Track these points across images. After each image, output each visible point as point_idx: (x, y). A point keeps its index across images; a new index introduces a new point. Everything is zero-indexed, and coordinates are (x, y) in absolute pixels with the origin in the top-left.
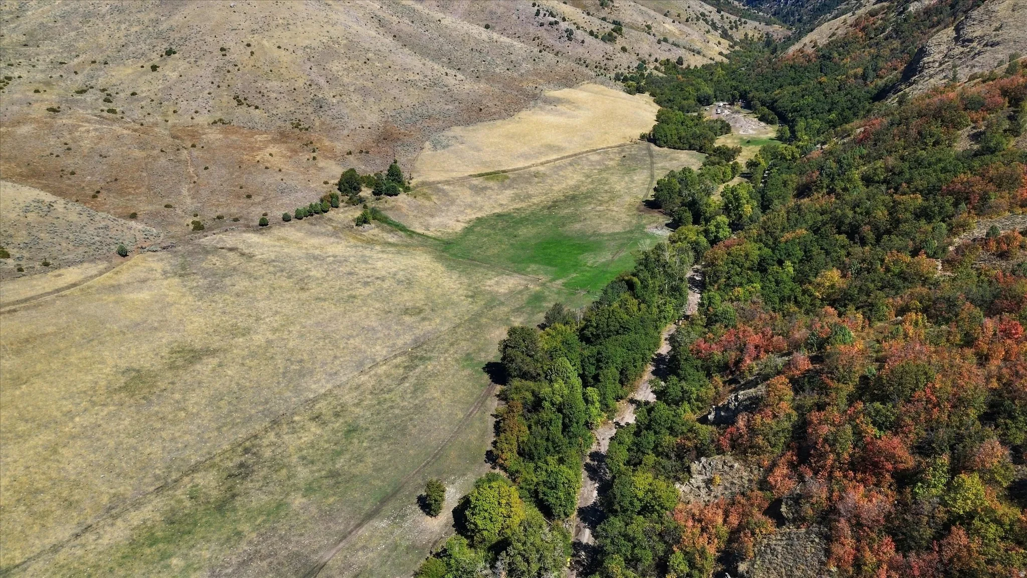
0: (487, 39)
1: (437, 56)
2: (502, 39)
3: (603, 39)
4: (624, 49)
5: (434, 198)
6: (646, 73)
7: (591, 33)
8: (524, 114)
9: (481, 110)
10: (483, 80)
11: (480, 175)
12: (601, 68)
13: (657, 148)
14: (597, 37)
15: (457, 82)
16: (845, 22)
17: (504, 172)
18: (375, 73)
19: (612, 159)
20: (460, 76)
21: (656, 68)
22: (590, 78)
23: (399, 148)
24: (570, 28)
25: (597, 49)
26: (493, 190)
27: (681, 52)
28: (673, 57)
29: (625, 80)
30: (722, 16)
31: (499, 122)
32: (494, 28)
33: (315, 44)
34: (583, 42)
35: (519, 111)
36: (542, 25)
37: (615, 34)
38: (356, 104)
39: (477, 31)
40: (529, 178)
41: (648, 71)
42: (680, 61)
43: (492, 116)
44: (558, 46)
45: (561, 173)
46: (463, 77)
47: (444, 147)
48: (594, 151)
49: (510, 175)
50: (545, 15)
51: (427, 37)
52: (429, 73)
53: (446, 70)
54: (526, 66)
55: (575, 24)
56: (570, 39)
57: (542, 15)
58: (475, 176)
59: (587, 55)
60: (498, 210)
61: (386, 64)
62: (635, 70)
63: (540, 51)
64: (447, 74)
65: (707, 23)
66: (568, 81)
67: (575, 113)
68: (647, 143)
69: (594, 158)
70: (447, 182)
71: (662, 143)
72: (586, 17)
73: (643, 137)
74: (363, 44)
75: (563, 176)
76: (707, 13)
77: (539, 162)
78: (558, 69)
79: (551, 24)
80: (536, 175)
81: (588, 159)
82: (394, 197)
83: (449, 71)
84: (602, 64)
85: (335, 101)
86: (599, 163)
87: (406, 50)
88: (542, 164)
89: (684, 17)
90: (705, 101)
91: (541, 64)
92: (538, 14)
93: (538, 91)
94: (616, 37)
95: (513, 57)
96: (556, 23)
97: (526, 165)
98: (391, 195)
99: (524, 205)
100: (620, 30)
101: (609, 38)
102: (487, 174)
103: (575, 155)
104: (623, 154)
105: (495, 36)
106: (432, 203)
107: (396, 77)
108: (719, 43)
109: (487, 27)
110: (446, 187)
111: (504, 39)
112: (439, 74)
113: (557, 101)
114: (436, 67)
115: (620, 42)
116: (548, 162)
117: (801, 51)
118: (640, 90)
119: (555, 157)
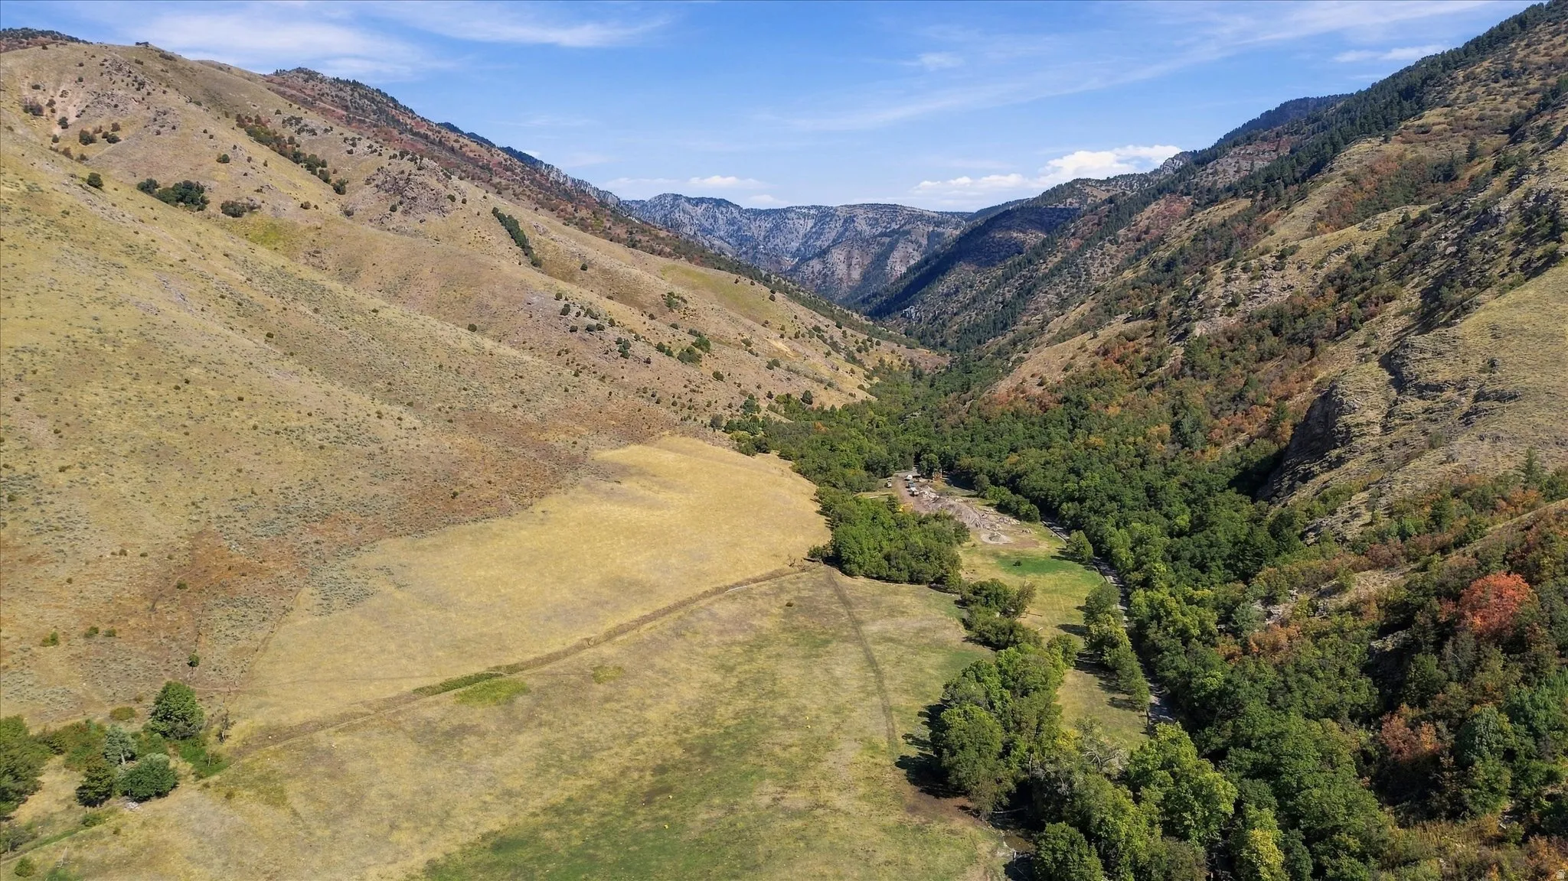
0: (471, 349)
1: (364, 376)
2: (501, 351)
3: (681, 358)
4: (718, 376)
5: (294, 790)
6: (760, 416)
7: (660, 348)
8: (551, 503)
9: (455, 495)
10: (462, 428)
11: (447, 687)
12: (683, 406)
13: (848, 580)
14: (669, 354)
15: (403, 433)
16: (1082, 348)
17: (512, 669)
18: (198, 412)
19: (765, 613)
20: (410, 420)
21: (771, 408)
22: (670, 425)
23: (218, 613)
24: (624, 337)
25: (672, 375)
26: (482, 735)
27: (806, 384)
28: (796, 391)
29: (729, 428)
30: (844, 332)
31: (496, 524)
32: (483, 331)
33: (48, 343)
34: (648, 362)
35: (541, 496)
36: (573, 330)
37: (698, 351)
38: (124, 489)
39: (452, 334)
40: (578, 687)
41: (762, 413)
42: (807, 398)
43: (483, 510)
44: (605, 365)
45: (658, 661)
46: (417, 423)
47: (353, 602)
48: (719, 591)
49: (531, 681)
50: (578, 314)
51: (344, 341)
52: (338, 413)
53: (378, 405)
54: (551, 401)
55: (631, 331)
56: (624, 355)
57: (573, 314)
58: (433, 691)
59: (658, 384)
60: (497, 821)
61: (231, 394)
62: (741, 411)
63: (576, 375)
64: (380, 416)
65: (825, 341)
66: (635, 431)
67: (661, 496)
68: (824, 567)
69: (726, 609)
70: (346, 722)
71: (854, 567)
72: (649, 321)
73: (814, 555)
74: (180, 347)
75: (665, 672)
76: (823, 328)
77: (602, 630)
78: (611, 408)
79: (589, 329)
80: (596, 675)
81: (713, 616)
82: (155, 804)
83: (385, 408)
84: (685, 400)
85: (62, 479)
86: (739, 622)
87: (289, 364)
88: (610, 636)
89: (791, 331)
90: (878, 469)
91: (580, 398)
92: (565, 311)
93: (577, 451)
94: (700, 356)
95: (523, 384)
96: (600, 328)
97: (570, 643)
98: (141, 800)
99: (575, 786)
100: (707, 344)
101: (689, 357)
102: (468, 681)
103: (682, 604)
104: (786, 598)
105: (488, 344)
106: (283, 815)
107: (252, 423)
108: (853, 371)
109: (472, 328)
110: (339, 741)
111: (505, 350)
112: (362, 415)
113: (621, 472)
114: (355, 399)
115: (708, 365)
116: (621, 630)
117: (1020, 389)
118: (761, 448)
119: (637, 613)
